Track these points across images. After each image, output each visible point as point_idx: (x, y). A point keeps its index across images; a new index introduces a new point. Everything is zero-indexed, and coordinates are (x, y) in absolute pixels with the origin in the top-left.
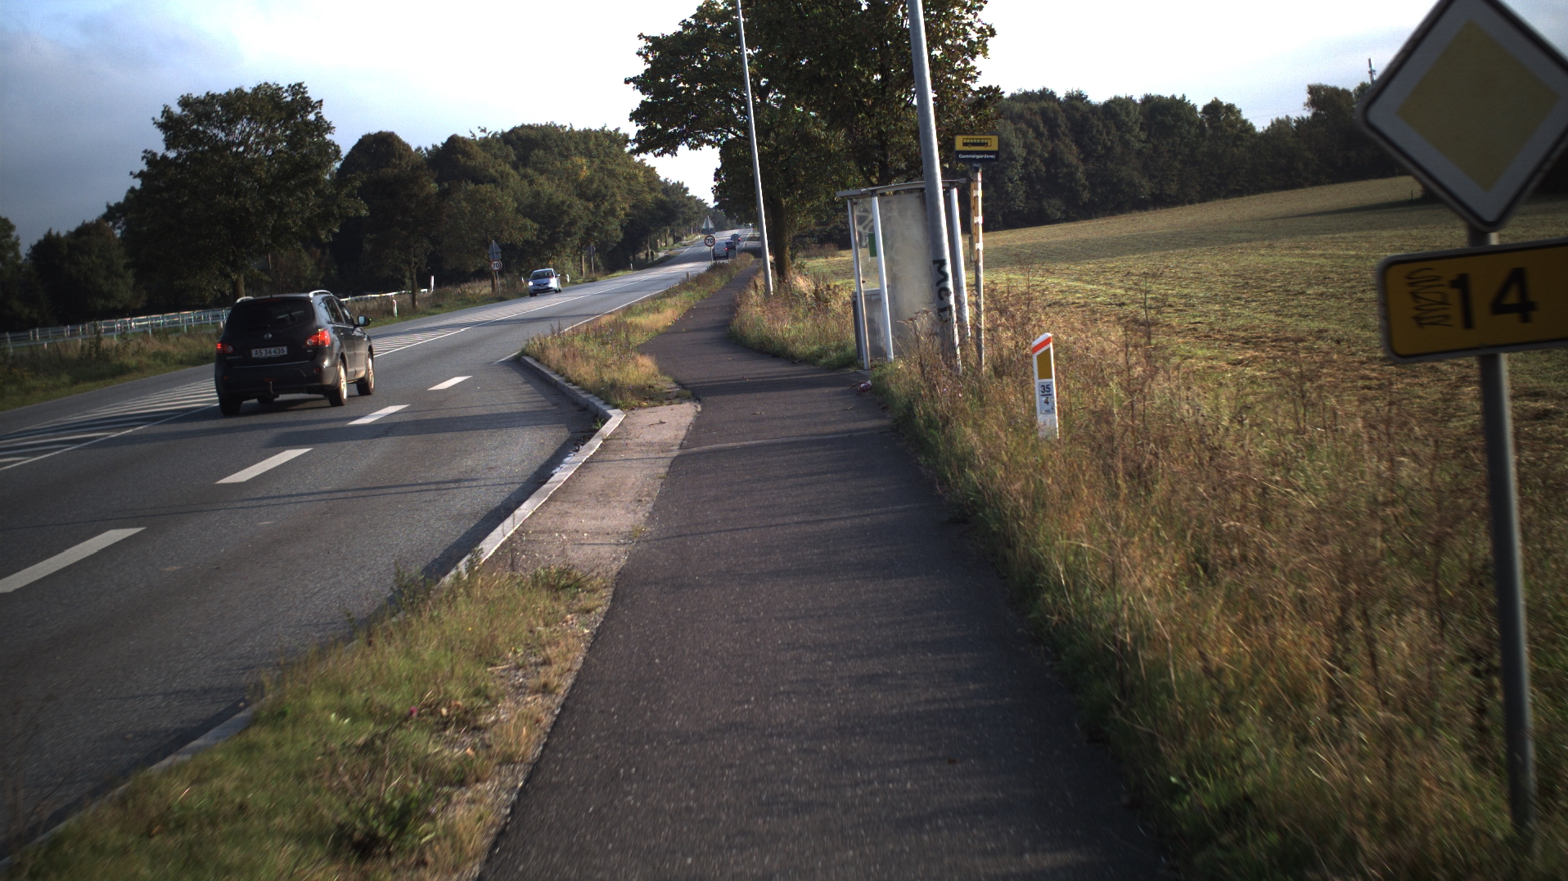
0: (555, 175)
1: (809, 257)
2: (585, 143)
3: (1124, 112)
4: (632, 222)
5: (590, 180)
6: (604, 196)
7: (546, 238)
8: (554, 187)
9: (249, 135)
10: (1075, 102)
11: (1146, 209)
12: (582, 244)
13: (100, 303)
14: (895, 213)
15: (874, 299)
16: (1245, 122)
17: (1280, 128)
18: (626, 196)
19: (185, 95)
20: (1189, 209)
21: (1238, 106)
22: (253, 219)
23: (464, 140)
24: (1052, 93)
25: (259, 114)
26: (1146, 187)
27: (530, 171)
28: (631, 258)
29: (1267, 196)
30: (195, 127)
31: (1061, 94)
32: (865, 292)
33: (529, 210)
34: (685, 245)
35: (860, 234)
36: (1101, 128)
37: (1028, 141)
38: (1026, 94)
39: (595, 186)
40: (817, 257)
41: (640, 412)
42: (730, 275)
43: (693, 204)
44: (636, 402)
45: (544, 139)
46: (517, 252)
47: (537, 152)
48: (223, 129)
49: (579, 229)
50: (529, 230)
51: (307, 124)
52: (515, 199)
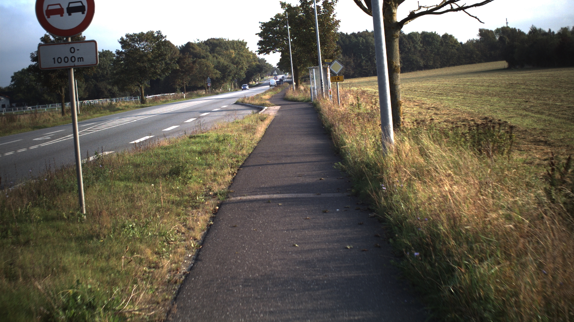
0: (224, 56)
2: (233, 45)
3: (415, 37)
4: (248, 72)
5: (235, 58)
6: (240, 63)
7: (222, 76)
8: (224, 60)
9: (145, 45)
11: (422, 70)
12: (233, 79)
17: (471, 43)
18: (247, 63)
19: (127, 34)
20: (436, 70)
21: (453, 36)
23: (192, 44)
25: (148, 39)
26: (422, 62)
27: (216, 54)
30: (130, 43)
34: (265, 80)
35: (312, 76)
39: (237, 60)
43: (268, 65)
44: (269, 106)
45: (219, 43)
46: (213, 81)
47: (218, 48)
48: (137, 43)
49: (232, 74)
50: (218, 74)
51: (162, 42)
52: (213, 64)
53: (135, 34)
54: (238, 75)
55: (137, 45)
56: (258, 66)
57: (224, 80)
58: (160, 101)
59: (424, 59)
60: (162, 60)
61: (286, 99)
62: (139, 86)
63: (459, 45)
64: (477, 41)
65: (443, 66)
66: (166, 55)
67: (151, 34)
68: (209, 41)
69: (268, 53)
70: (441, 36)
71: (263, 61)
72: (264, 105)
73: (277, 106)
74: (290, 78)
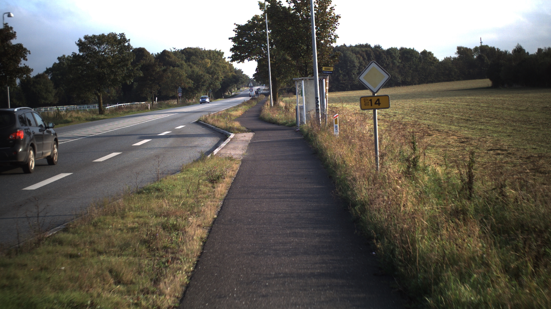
0: (199, 65)
1: (284, 97)
2: (210, 55)
3: (394, 52)
4: (224, 82)
5: (211, 67)
6: (215, 73)
7: (195, 86)
8: (199, 69)
9: (106, 49)
10: (377, 48)
11: (399, 86)
12: (207, 89)
13: (43, 101)
14: (308, 85)
15: (302, 108)
16: (435, 58)
17: (447, 60)
18: (222, 73)
19: (86, 35)
20: (414, 86)
21: (432, 53)
22: (106, 76)
23: (168, 52)
24: (369, 45)
25: (109, 42)
26: (400, 78)
27: (191, 63)
28: (223, 94)
29: (441, 83)
30: (89, 45)
31: (373, 46)
32: (299, 106)
33: (190, 77)
34: (241, 91)
35: (299, 90)
36: (385, 57)
37: (360, 61)
38: (360, 45)
39: (212, 69)
40: (286, 97)
41: (239, 134)
42: (258, 101)
43: (245, 77)
44: (237, 132)
45: (195, 53)
46: (185, 91)
47: (193, 57)
49: (207, 84)
50: (191, 83)
51: (125, 46)
52: (186, 73)
53: (95, 36)
54: (213, 85)
55: (97, 48)
56: (234, 77)
57: (197, 90)
58: (123, 112)
59: (402, 75)
60: (124, 66)
61: (262, 119)
62: (96, 94)
63: (437, 63)
64: (455, 59)
65: (421, 82)
66: (128, 60)
67: (113, 36)
68: (186, 50)
69: (242, 60)
70: (420, 52)
71: (240, 72)
72: (231, 131)
73: (249, 132)
74: (266, 90)
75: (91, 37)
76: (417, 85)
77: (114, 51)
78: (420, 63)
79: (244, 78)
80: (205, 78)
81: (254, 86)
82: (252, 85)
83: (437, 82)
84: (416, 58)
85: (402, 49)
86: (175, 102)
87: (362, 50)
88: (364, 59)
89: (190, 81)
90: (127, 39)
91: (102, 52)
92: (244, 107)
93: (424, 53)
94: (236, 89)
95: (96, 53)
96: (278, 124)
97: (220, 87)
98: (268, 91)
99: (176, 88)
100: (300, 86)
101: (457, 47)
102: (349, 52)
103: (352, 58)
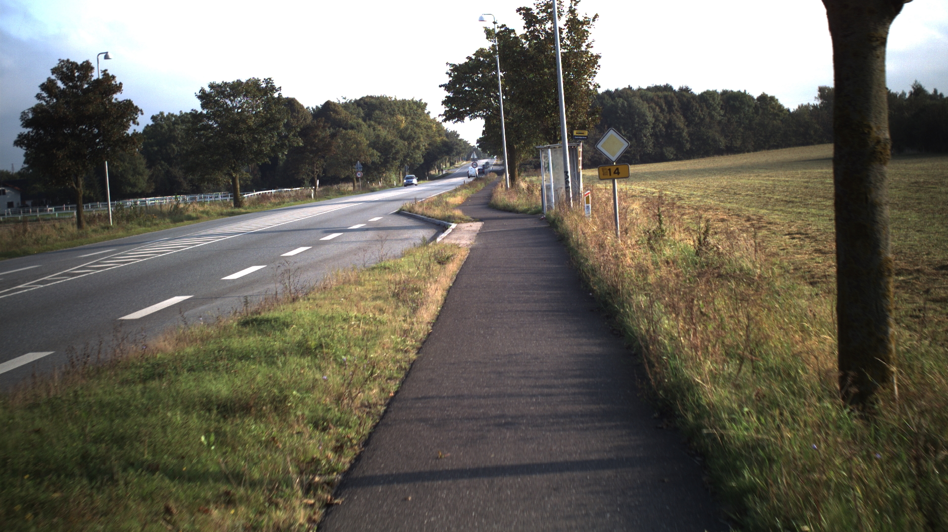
0: (387, 125)
1: (527, 175)
2: (404, 108)
3: (711, 99)
4: (428, 154)
5: (406, 129)
6: (414, 138)
7: (383, 161)
8: (386, 131)
9: (244, 103)
10: (683, 92)
11: (722, 154)
12: (401, 165)
14: (558, 155)
15: (549, 188)
16: (781, 106)
17: (803, 109)
18: (425, 138)
19: (213, 82)
20: (747, 155)
21: (776, 97)
22: (246, 145)
23: (334, 104)
24: (671, 87)
25: (249, 93)
26: (723, 142)
27: (373, 123)
30: (217, 98)
31: (676, 88)
32: (546, 186)
33: (373, 145)
34: (457, 167)
35: (544, 162)
36: (698, 107)
37: (656, 114)
38: (656, 87)
39: (408, 132)
40: (530, 176)
41: (462, 224)
42: (485, 183)
43: (462, 143)
44: (459, 221)
45: (380, 105)
46: (366, 168)
47: (377, 112)
48: (230, 100)
49: (400, 156)
50: (376, 156)
51: (274, 98)
52: (367, 140)
53: (226, 83)
54: (411, 159)
55: (229, 103)
56: (445, 144)
57: (385, 167)
58: (270, 203)
59: (726, 136)
60: (273, 129)
61: (494, 207)
62: (231, 175)
63: (785, 114)
64: (815, 107)
65: (758, 148)
66: (279, 120)
67: (254, 83)
68: (364, 101)
69: (461, 119)
70: (755, 97)
71: (454, 135)
72: (452, 220)
73: (476, 221)
74: (499, 165)
75: (219, 86)
76: (752, 153)
77: (258, 106)
78: (755, 115)
79: (461, 146)
80: (398, 147)
81: (479, 158)
82: (476, 157)
83: (785, 147)
84: (749, 106)
85: (725, 93)
86: (350, 187)
87: (658, 96)
88: (662, 110)
89: (375, 152)
90: (277, 87)
91: (239, 108)
92: (464, 191)
93: (763, 98)
94: (448, 164)
95: (229, 110)
96: (517, 212)
97: (423, 161)
98: (502, 168)
99: (352, 163)
100: (546, 157)
101: (817, 88)
102: (637, 100)
103: (642, 110)
